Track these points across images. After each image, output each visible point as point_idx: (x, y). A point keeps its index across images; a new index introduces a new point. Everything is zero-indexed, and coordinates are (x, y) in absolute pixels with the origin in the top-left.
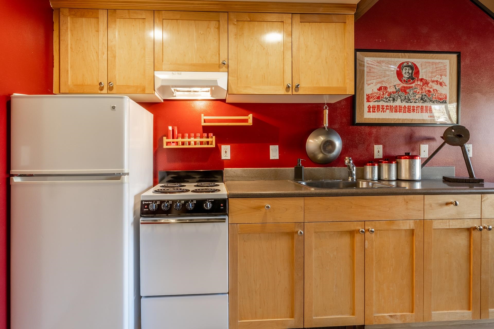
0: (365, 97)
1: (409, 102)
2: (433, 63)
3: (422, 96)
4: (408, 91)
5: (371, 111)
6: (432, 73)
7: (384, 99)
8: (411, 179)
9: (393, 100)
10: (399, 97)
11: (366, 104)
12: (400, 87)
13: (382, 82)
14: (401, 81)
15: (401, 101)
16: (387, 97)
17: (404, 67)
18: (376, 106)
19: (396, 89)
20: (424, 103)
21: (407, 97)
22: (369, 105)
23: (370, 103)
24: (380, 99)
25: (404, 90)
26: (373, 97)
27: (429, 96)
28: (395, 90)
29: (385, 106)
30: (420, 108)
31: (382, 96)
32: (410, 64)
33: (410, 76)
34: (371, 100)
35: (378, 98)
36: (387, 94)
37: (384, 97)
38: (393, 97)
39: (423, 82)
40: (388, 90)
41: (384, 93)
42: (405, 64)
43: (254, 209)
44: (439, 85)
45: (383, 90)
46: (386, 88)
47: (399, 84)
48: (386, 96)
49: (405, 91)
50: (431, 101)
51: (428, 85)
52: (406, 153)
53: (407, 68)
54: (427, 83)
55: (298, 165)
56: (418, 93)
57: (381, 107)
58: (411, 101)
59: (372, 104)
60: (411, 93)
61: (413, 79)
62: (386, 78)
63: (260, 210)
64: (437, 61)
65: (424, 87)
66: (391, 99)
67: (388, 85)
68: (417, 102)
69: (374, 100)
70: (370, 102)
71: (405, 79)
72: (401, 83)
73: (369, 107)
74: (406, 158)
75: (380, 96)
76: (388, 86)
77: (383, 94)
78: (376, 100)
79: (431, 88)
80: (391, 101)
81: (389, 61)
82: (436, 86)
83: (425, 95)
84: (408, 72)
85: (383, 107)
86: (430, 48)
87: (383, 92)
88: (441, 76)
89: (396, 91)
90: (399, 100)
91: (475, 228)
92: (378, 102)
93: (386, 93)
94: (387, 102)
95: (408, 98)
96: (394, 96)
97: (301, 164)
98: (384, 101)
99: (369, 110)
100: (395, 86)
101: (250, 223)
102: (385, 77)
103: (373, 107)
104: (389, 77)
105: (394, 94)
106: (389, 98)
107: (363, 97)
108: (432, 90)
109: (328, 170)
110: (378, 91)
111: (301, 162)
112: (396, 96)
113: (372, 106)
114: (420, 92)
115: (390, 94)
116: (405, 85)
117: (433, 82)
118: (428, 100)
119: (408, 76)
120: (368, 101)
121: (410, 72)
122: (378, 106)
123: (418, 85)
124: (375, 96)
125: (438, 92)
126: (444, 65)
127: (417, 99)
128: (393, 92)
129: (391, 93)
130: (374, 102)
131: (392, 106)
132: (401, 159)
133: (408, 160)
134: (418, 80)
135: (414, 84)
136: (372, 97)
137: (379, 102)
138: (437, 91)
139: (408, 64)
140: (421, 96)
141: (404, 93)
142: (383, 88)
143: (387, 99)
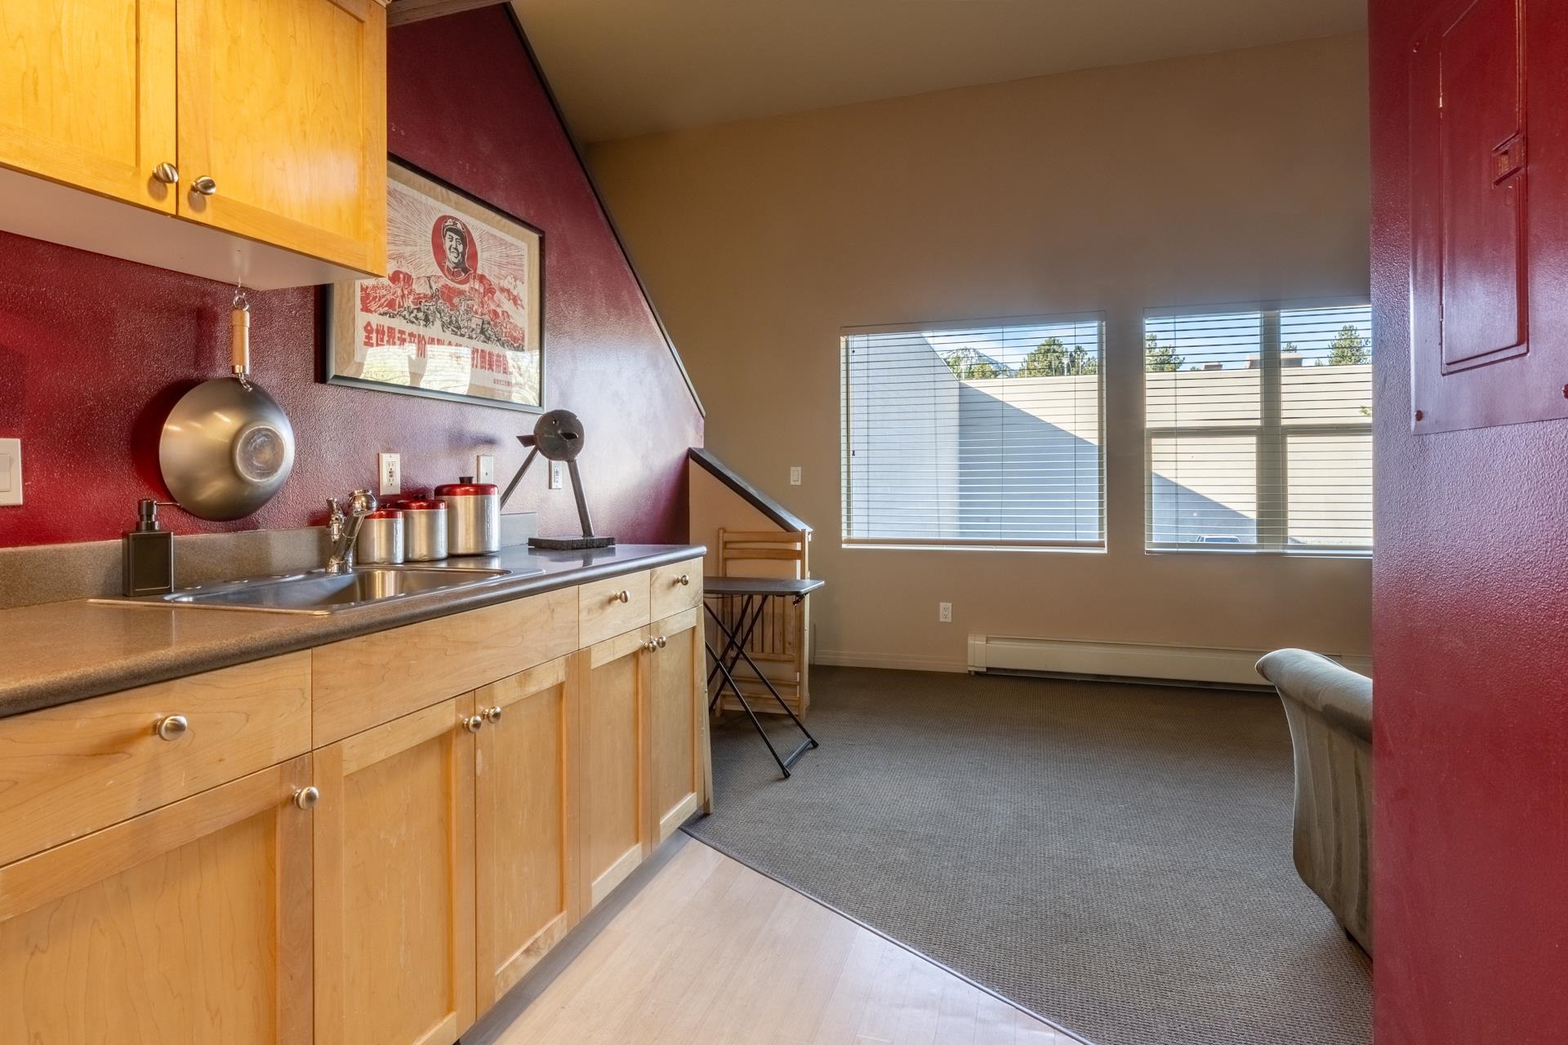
0: (358, 294)
1: (459, 333)
2: (502, 243)
3: (483, 323)
4: (456, 301)
5: (374, 341)
6: (500, 266)
7: (405, 313)
8: (480, 551)
9: (424, 320)
10: (438, 315)
11: (362, 318)
12: (440, 286)
13: (400, 257)
14: (442, 267)
15: (443, 326)
16: (412, 306)
17: (447, 230)
18: (386, 330)
19: (431, 288)
20: (485, 342)
21: (454, 319)
22: (369, 324)
23: (370, 314)
24: (395, 310)
25: (447, 295)
26: (379, 300)
27: (495, 325)
28: (429, 292)
29: (407, 334)
30: (479, 354)
31: (399, 302)
32: (459, 226)
33: (459, 261)
34: (373, 306)
35: (391, 304)
36: (412, 297)
37: (405, 306)
38: (424, 312)
39: (484, 285)
40: (414, 286)
41: (406, 292)
42: (449, 223)
43: (94, 755)
44: (511, 301)
45: (402, 283)
46: (408, 279)
47: (439, 277)
48: (409, 302)
49: (449, 300)
50: (499, 340)
51: (493, 295)
52: (462, 479)
53: (455, 237)
54: (490, 291)
55: (144, 527)
56: (476, 313)
57: (397, 335)
58: (463, 331)
59: (375, 319)
60: (463, 308)
61: (466, 271)
62: (409, 248)
63: (124, 753)
64: (509, 238)
65: (486, 298)
66: (420, 315)
67: (413, 271)
68: (474, 336)
69: (381, 310)
70: (370, 311)
71: (451, 266)
72: (441, 274)
73: (369, 328)
74: (466, 493)
75: (395, 300)
76: (414, 276)
77: (403, 296)
78: (386, 308)
79: (499, 306)
80: (422, 323)
81: (416, 200)
82: (508, 306)
83: (489, 323)
84: (456, 249)
85: (403, 336)
86: (495, 199)
87: (402, 290)
88: (516, 279)
89: (432, 296)
90: (438, 323)
91: (644, 649)
92: (390, 317)
93: (410, 293)
94: (413, 322)
95: (457, 321)
96: (428, 309)
97: (157, 523)
98: (404, 317)
99: (369, 338)
100: (429, 278)
101: (74, 835)
102: (406, 245)
103: (378, 332)
104: (415, 248)
105: (426, 304)
106: (415, 311)
107: (351, 291)
108: (499, 311)
109: (245, 544)
110: (391, 284)
111: (156, 517)
112: (431, 308)
113: (375, 327)
114: (479, 311)
115: (418, 300)
116: (452, 284)
117: (502, 290)
118: (493, 337)
119: (456, 261)
120: (366, 309)
121: (460, 248)
122: (391, 330)
123: (476, 290)
124: (384, 296)
125: (511, 320)
126: (520, 253)
127: (473, 330)
128: (425, 296)
129: (420, 298)
130: (380, 314)
131: (423, 336)
132: (454, 494)
133: (472, 498)
134: (475, 278)
135: (468, 285)
136: (375, 298)
137: (393, 317)
138: (508, 315)
139: (455, 224)
140: (480, 323)
141: (448, 304)
142: (401, 276)
143: (412, 312)
